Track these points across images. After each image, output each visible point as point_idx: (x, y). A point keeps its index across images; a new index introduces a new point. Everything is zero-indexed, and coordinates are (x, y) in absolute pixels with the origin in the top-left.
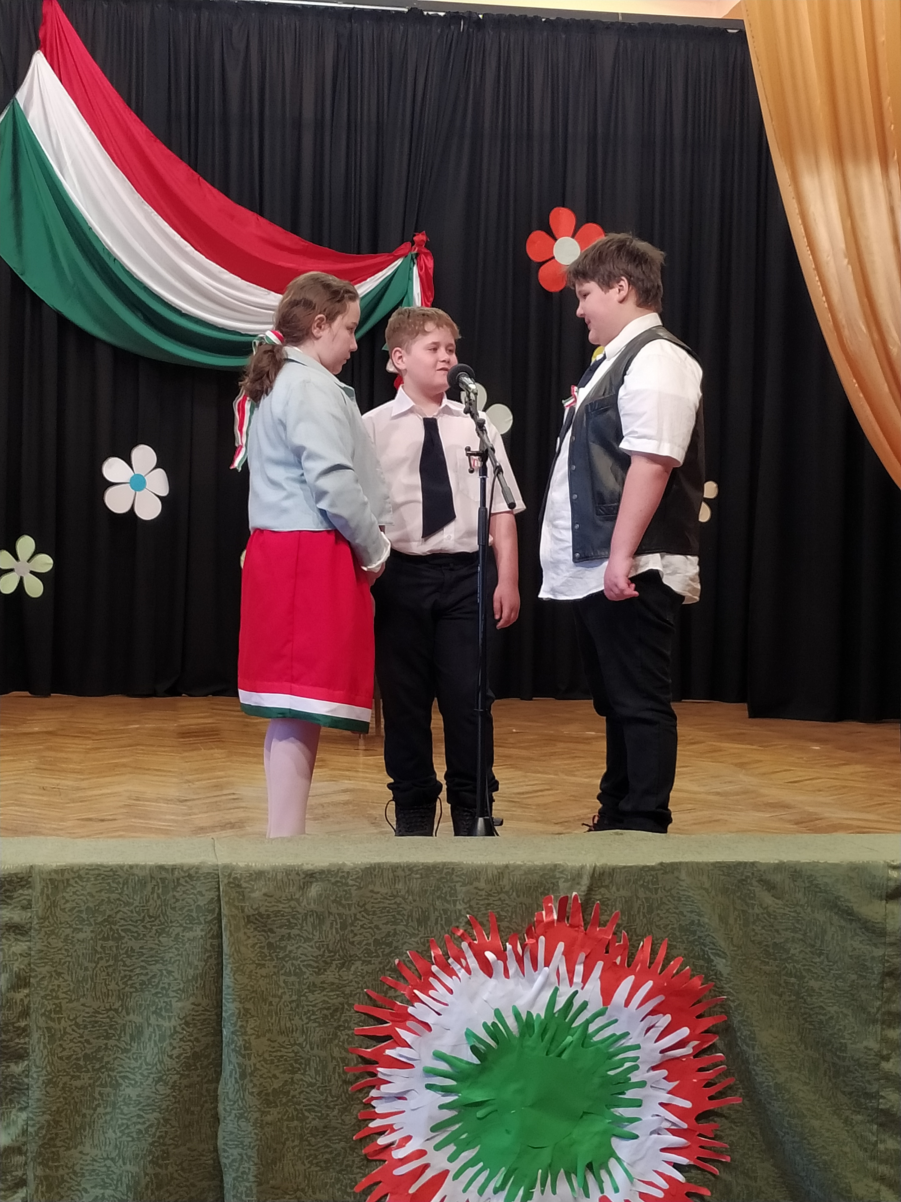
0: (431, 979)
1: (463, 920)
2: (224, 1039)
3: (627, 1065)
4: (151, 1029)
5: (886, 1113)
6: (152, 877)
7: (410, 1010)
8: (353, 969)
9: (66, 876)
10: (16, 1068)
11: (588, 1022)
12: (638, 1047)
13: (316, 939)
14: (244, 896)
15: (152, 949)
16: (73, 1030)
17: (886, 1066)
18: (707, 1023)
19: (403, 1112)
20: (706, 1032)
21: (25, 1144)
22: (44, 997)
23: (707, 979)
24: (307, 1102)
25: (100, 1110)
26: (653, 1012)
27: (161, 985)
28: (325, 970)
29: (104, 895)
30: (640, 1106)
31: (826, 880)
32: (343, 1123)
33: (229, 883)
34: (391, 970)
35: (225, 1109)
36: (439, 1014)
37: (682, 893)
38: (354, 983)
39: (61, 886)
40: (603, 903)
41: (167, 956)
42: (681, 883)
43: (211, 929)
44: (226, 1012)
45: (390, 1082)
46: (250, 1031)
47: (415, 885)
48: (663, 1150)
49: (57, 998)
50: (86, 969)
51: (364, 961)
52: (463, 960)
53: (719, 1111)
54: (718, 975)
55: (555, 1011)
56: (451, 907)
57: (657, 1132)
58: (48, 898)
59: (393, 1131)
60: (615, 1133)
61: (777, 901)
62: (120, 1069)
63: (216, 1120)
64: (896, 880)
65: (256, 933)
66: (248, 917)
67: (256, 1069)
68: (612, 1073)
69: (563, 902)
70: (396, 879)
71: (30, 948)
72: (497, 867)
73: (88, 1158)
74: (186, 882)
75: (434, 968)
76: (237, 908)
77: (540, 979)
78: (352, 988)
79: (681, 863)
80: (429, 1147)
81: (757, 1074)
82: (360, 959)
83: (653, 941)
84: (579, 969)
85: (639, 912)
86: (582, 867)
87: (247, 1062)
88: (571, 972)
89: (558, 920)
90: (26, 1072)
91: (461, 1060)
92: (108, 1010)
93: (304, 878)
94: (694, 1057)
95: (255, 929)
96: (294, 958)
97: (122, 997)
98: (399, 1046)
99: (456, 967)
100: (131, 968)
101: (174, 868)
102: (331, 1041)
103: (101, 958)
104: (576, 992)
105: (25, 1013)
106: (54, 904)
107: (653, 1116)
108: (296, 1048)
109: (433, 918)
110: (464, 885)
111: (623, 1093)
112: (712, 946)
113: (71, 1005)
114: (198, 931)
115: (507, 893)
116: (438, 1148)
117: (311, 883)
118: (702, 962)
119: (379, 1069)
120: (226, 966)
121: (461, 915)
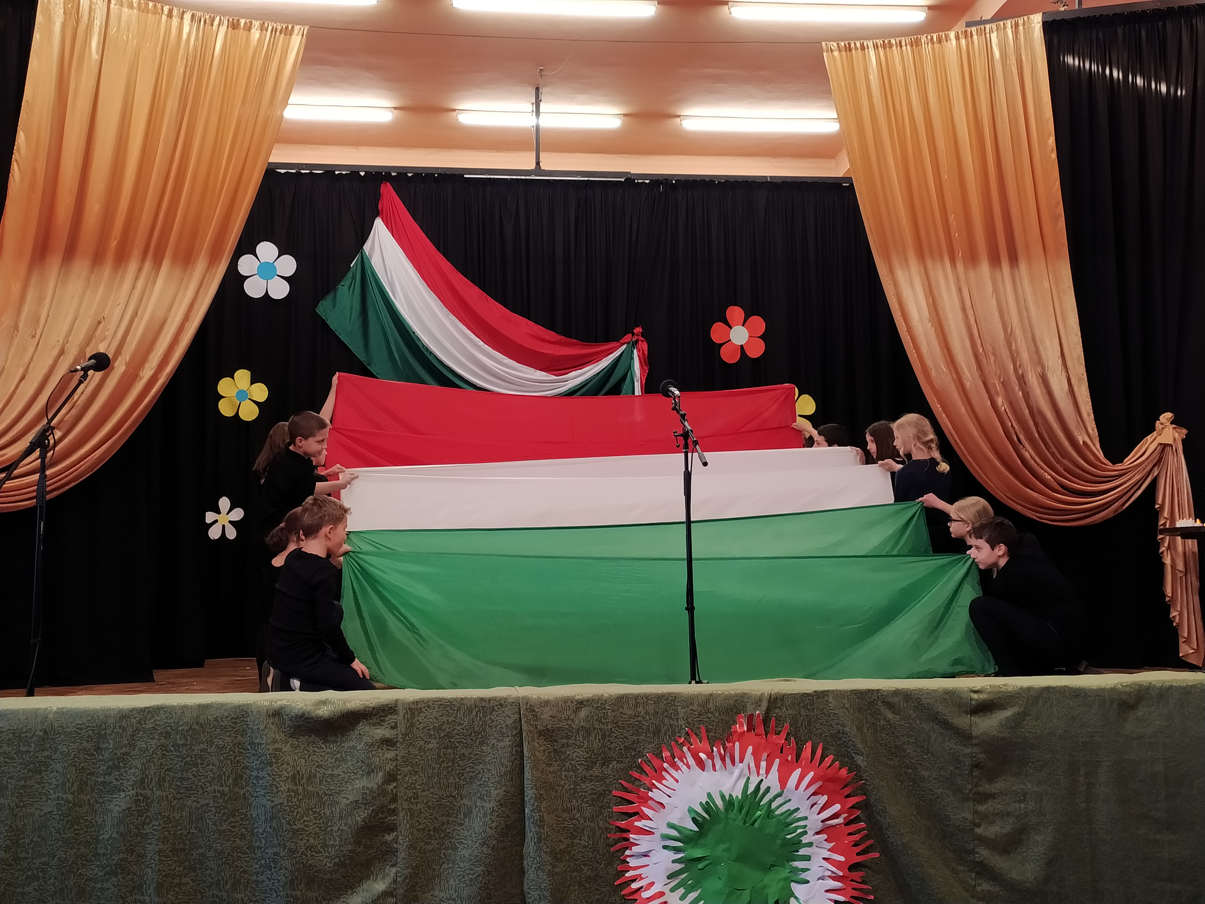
0: (664, 773)
1: (683, 732)
2: (526, 816)
3: (799, 831)
4: (477, 809)
5: (981, 864)
6: (476, 706)
7: (650, 794)
8: (610, 766)
9: (420, 706)
10: (389, 838)
11: (771, 801)
12: (806, 818)
13: (586, 746)
14: (537, 718)
15: (477, 754)
16: (426, 811)
17: (978, 831)
18: (853, 800)
19: (649, 865)
20: (851, 807)
21: (395, 889)
22: (406, 788)
23: (850, 771)
24: (582, 859)
25: (445, 866)
26: (814, 794)
27: (483, 779)
28: (592, 767)
29: (445, 718)
30: (809, 860)
31: (928, 700)
32: (608, 873)
33: (527, 709)
34: (636, 767)
35: (528, 864)
36: (670, 797)
37: (831, 711)
38: (612, 776)
39: (416, 713)
40: (777, 719)
41: (487, 759)
42: (830, 705)
43: (516, 740)
44: (527, 796)
45: (638, 845)
46: (543, 810)
47: (651, 708)
48: (827, 891)
49: (415, 788)
50: (434, 769)
51: (618, 761)
52: (684, 760)
53: (864, 863)
54: (858, 767)
55: (748, 793)
56: (675, 723)
57: (822, 878)
58: (408, 721)
59: (642, 879)
60: (793, 879)
61: (896, 716)
62: (458, 837)
63: (523, 872)
64: (977, 700)
65: (545, 743)
66: (540, 732)
67: (548, 836)
68: (789, 837)
69: (750, 718)
70: (637, 705)
71: (396, 755)
72: (705, 696)
73: (437, 899)
74: (498, 708)
75: (665, 765)
76: (532, 725)
77: (737, 771)
78: (610, 780)
79: (828, 691)
80: (666, 890)
81: (889, 837)
82: (615, 759)
83: (812, 745)
84: (763, 764)
85: (802, 725)
86: (762, 695)
87: (542, 831)
88: (758, 767)
89: (747, 731)
90: (396, 840)
91: (686, 829)
92: (448, 797)
93: (576, 705)
94: (845, 825)
95: (545, 740)
96: (571, 759)
97: (458, 787)
98: (644, 819)
99: (680, 764)
100: (464, 768)
101: (490, 700)
102: (597, 816)
103: (443, 761)
104: (762, 780)
105: (394, 799)
106: (412, 725)
107: (819, 867)
108: (574, 821)
109: (663, 731)
110: (683, 708)
111: (798, 851)
112: (853, 747)
113: (424, 793)
114: (507, 742)
115: (712, 713)
116: (673, 890)
117: (581, 708)
118: (846, 759)
119: (631, 836)
120: (527, 765)
121: (682, 729)
